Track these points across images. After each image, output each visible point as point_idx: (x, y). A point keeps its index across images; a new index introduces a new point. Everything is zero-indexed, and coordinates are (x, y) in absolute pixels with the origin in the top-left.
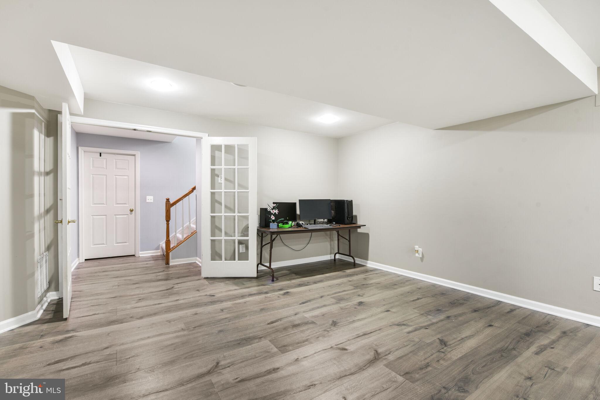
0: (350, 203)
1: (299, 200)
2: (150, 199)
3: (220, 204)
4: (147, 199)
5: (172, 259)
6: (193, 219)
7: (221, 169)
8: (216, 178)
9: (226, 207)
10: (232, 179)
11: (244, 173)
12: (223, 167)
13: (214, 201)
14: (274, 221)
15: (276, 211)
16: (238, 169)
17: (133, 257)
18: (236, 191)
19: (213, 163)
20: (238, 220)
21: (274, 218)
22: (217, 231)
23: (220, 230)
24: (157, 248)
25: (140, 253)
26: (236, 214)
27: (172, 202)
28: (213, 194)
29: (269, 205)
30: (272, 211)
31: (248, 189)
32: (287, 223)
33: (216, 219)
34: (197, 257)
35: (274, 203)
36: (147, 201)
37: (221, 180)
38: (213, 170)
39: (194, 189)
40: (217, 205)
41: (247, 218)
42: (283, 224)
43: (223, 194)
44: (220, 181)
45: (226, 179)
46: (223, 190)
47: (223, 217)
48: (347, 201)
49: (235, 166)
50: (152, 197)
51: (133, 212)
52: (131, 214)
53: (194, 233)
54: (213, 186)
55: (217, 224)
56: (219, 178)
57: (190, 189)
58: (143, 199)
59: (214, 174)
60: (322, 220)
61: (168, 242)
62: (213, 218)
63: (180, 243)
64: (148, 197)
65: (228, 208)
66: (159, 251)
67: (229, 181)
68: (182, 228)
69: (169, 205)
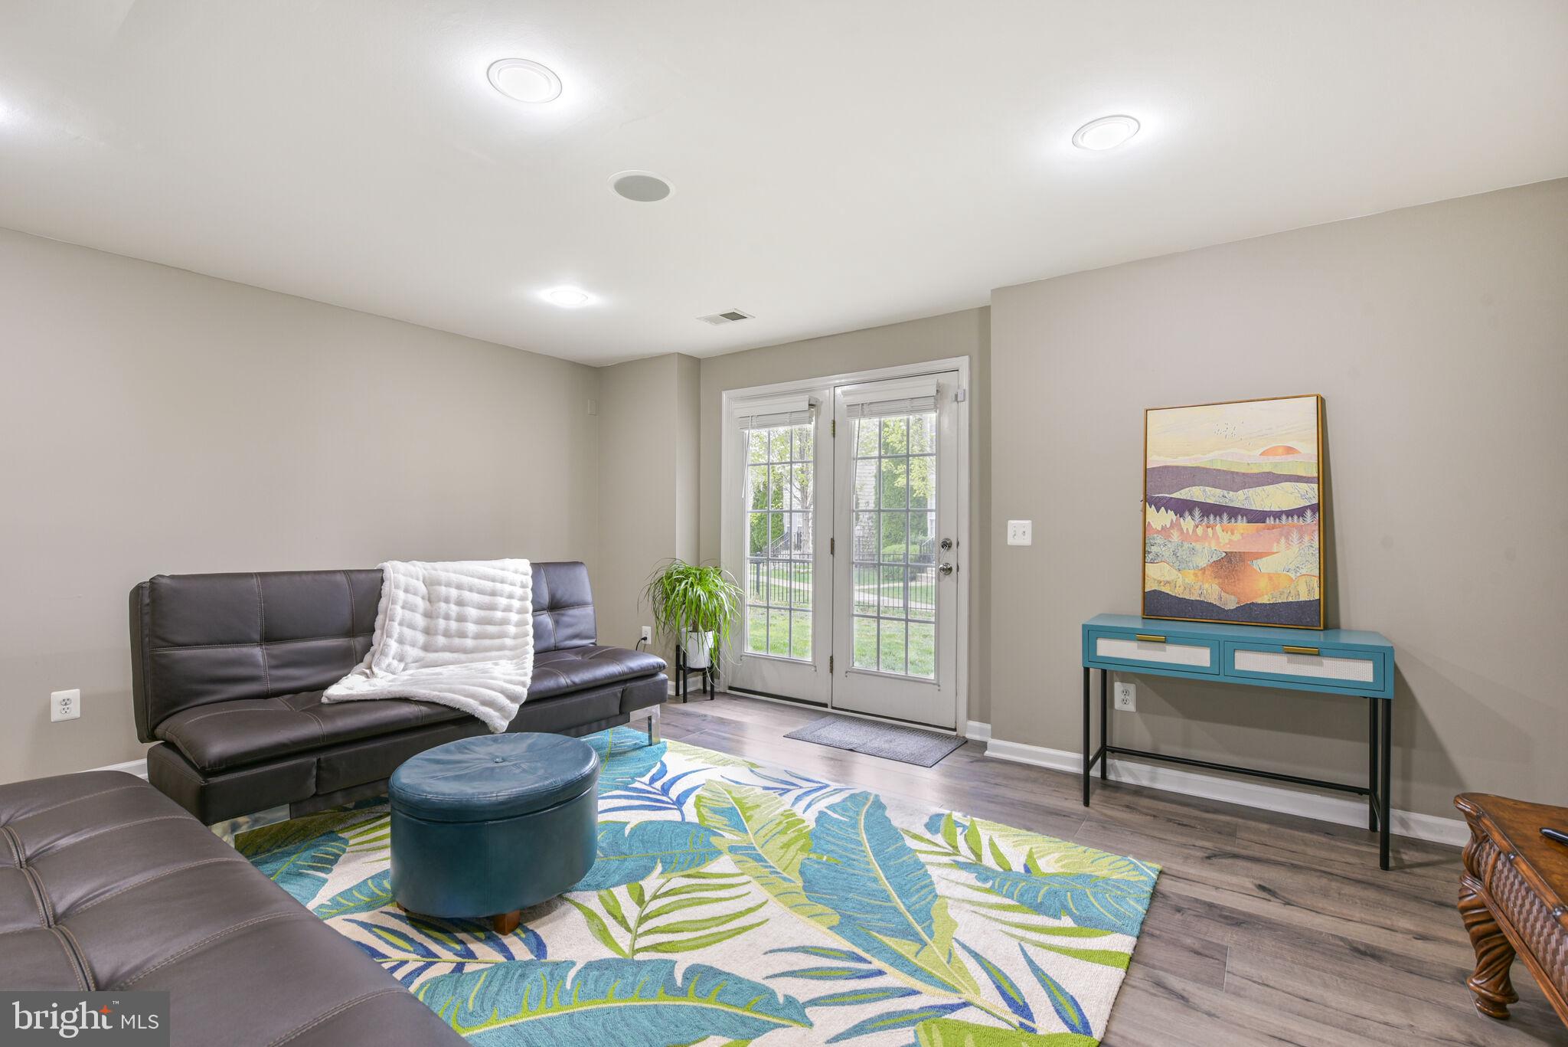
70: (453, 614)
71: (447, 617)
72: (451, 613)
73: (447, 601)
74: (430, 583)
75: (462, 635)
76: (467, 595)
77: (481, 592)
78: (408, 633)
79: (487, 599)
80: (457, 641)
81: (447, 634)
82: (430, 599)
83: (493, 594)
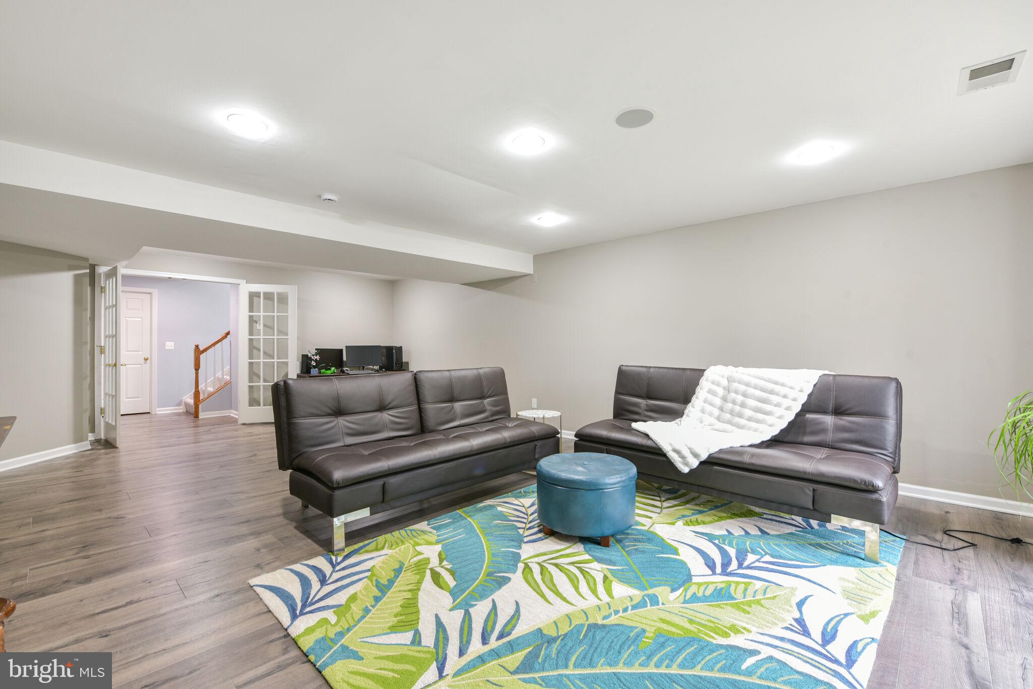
0: (400, 349)
1: (346, 346)
2: (170, 345)
3: (259, 350)
4: (166, 345)
5: (202, 412)
6: (227, 368)
7: (259, 316)
8: (254, 324)
9: (265, 353)
10: (272, 325)
11: (283, 321)
12: (262, 314)
13: (253, 347)
14: (314, 367)
15: (318, 357)
16: (277, 316)
17: (148, 414)
18: (275, 337)
19: (251, 309)
20: (278, 367)
21: (315, 364)
22: (255, 378)
23: (259, 377)
24: (179, 404)
25: (157, 409)
26: (275, 360)
27: (201, 348)
28: (251, 340)
29: (311, 352)
30: (312, 357)
31: (288, 336)
32: (330, 369)
33: (254, 366)
34: (231, 409)
35: (316, 349)
36: (167, 348)
37: (260, 326)
38: (251, 317)
39: (228, 333)
40: (255, 351)
41: (286, 364)
42: (326, 370)
43: (262, 340)
44: (258, 328)
45: (265, 326)
46: (262, 337)
47: (262, 364)
48: (395, 347)
49: (274, 313)
50: (172, 344)
51: (148, 361)
52: (146, 363)
53: (228, 384)
54: (251, 333)
55: (255, 370)
56: (258, 325)
57: (223, 333)
58: (162, 346)
59: (252, 321)
60: (372, 367)
61: (197, 394)
62: (251, 364)
63: (211, 395)
64: (167, 343)
65: (268, 355)
66: (181, 407)
67: (268, 327)
68: (213, 378)
69: (198, 352)
70: (739, 402)
71: (734, 402)
72: (737, 400)
73: (736, 392)
74: (730, 380)
75: (740, 415)
76: (751, 391)
77: (763, 390)
78: (708, 408)
79: (765, 395)
80: (737, 420)
81: (732, 412)
82: (728, 390)
83: (771, 392)
